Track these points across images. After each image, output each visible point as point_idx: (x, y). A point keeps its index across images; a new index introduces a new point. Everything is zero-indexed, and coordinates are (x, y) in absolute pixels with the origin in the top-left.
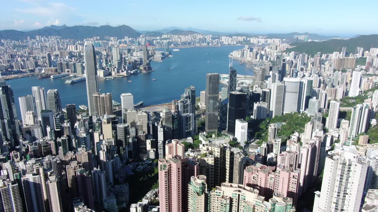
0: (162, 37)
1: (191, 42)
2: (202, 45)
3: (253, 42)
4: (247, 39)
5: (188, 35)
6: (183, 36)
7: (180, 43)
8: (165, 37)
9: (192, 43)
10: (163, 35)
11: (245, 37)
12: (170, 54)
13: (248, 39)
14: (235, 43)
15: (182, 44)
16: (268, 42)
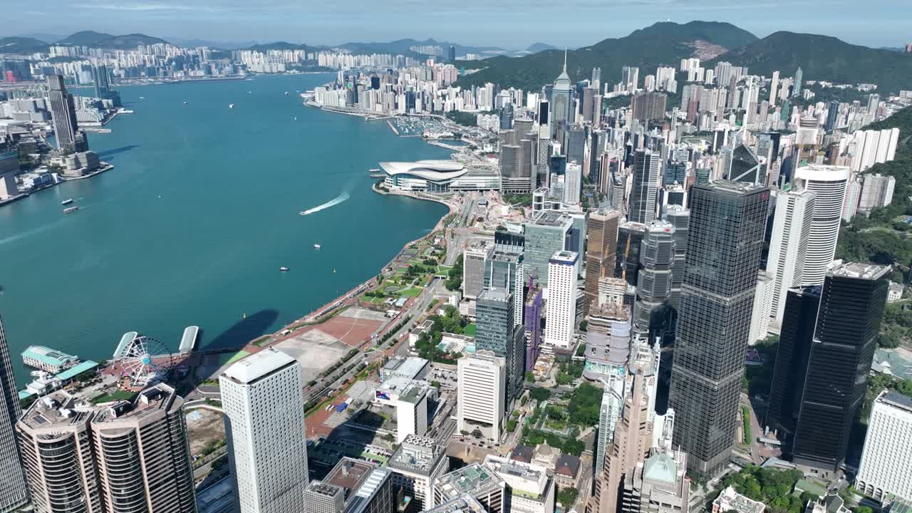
0: (52, 55)
1: (158, 69)
2: (192, 74)
3: (324, 65)
4: (306, 58)
5: (134, 47)
6: (123, 51)
7: (122, 73)
8: (59, 54)
9: (161, 70)
10: (52, 49)
11: (302, 53)
12: (117, 104)
13: (311, 56)
14: (282, 67)
15: (127, 74)
16: (362, 64)
